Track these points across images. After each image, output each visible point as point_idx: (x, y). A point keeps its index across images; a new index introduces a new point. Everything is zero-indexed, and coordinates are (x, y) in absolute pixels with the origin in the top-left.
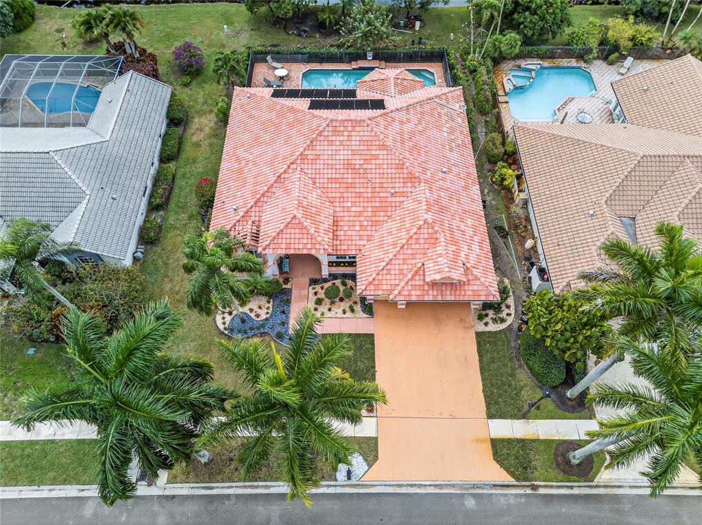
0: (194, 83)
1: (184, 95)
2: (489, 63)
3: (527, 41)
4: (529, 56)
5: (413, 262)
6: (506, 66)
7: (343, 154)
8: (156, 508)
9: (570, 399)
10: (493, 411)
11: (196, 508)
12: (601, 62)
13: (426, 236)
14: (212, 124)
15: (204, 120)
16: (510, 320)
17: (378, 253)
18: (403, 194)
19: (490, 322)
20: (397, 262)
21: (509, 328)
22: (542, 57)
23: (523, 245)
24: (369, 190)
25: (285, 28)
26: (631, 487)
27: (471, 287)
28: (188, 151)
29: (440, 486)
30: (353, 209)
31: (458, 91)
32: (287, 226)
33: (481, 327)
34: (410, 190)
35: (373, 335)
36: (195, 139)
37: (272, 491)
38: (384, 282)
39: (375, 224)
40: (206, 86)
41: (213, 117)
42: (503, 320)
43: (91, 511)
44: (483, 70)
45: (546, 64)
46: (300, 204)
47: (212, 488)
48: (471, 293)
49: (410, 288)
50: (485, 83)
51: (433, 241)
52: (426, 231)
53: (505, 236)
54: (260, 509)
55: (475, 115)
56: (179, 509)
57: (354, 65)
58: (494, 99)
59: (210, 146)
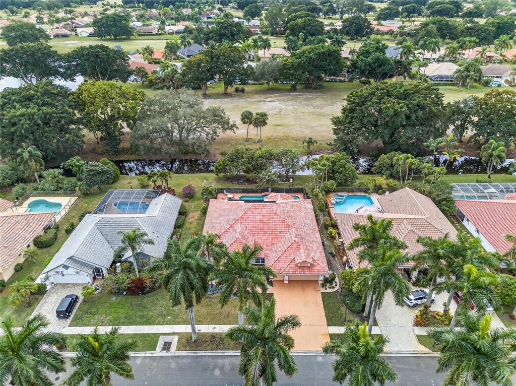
0: (190, 201)
1: (186, 204)
2: (324, 193)
3: (340, 184)
4: (342, 191)
5: (290, 257)
6: (332, 195)
7: (259, 217)
8: (170, 361)
9: (365, 317)
10: (330, 323)
11: (189, 360)
12: (375, 194)
13: (295, 247)
14: (198, 215)
15: (194, 214)
16: (337, 288)
17: (274, 255)
18: (284, 232)
19: (328, 288)
20: (283, 257)
21: (337, 291)
22: (348, 192)
23: (342, 260)
24: (270, 231)
25: (232, 181)
26: (396, 353)
27: (316, 268)
28: (187, 225)
29: (305, 353)
30: (263, 238)
31: (309, 201)
32: (234, 242)
33: (323, 290)
34: (287, 231)
35: (273, 294)
36: (190, 221)
37: (225, 354)
38: (277, 266)
39: (273, 244)
40: (196, 202)
41: (199, 212)
42: (334, 288)
43: (140, 362)
44: (320, 194)
45: (350, 194)
46: (240, 234)
47: (197, 353)
48: (316, 270)
49: (289, 268)
50: (321, 199)
51: (298, 248)
52: (295, 245)
53: (334, 256)
54: (220, 361)
55: (319, 212)
56: (181, 361)
57: (263, 194)
58: (327, 206)
59: (198, 223)
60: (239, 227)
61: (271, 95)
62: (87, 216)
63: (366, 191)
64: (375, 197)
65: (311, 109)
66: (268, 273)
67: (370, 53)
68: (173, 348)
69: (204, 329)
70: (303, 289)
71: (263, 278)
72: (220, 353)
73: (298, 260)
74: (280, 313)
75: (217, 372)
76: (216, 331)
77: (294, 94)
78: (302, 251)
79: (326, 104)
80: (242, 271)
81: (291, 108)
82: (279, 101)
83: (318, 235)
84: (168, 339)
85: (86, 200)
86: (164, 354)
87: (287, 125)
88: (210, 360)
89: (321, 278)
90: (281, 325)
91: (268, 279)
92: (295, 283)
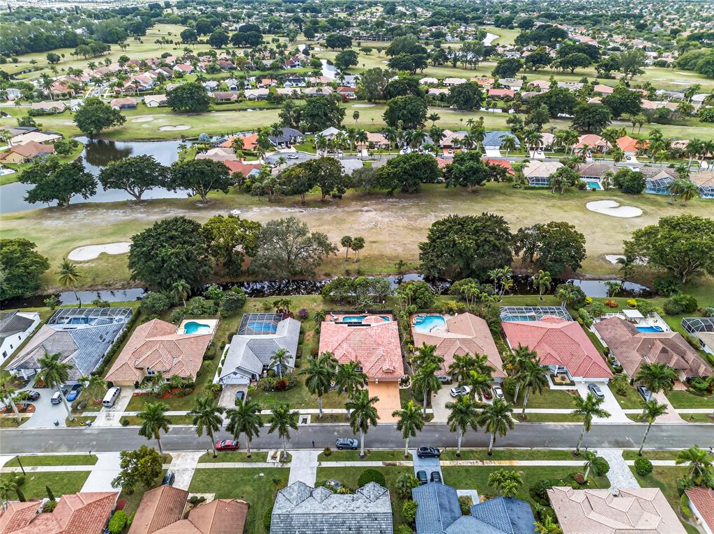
0: (306, 322)
1: (304, 325)
2: (408, 315)
3: (420, 308)
4: (422, 312)
5: (379, 366)
6: (414, 316)
8: (308, 428)
11: (319, 428)
12: (447, 314)
15: (310, 333)
16: (410, 386)
17: (369, 365)
19: (403, 386)
20: (375, 366)
21: (410, 388)
22: (427, 313)
25: (336, 303)
27: (396, 373)
28: (306, 342)
30: (362, 353)
31: (396, 322)
32: (342, 357)
33: (401, 388)
35: (368, 390)
36: (308, 338)
37: (340, 425)
38: (371, 372)
40: (310, 323)
41: (314, 331)
42: (408, 386)
44: (405, 316)
45: (428, 315)
46: (346, 351)
47: (323, 424)
48: (396, 375)
49: (378, 373)
50: (406, 321)
51: (385, 360)
53: (410, 365)
54: (337, 428)
55: (403, 331)
56: (314, 428)
57: (361, 315)
58: (409, 326)
59: (313, 340)
60: (345, 346)
61: (369, 202)
62: (234, 336)
63: (440, 312)
64: (447, 317)
65: (404, 222)
66: (364, 377)
67: (465, 161)
68: (309, 421)
69: (326, 411)
70: (388, 387)
71: (362, 380)
72: (336, 424)
73: (384, 368)
74: (371, 396)
75: (336, 433)
76: (333, 412)
77: (391, 200)
78: (387, 362)
79: (420, 215)
80: (349, 376)
81: (386, 220)
82: (376, 210)
83: (399, 350)
84: (305, 417)
85: (226, 322)
86: (304, 424)
87: (382, 243)
88: (331, 428)
89: (400, 380)
90: (371, 400)
91: (365, 380)
92: (383, 383)
